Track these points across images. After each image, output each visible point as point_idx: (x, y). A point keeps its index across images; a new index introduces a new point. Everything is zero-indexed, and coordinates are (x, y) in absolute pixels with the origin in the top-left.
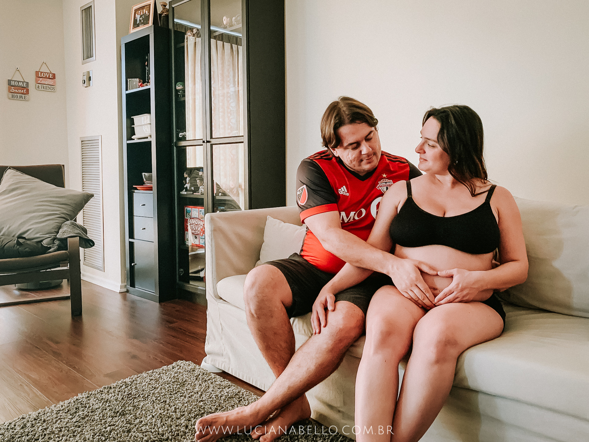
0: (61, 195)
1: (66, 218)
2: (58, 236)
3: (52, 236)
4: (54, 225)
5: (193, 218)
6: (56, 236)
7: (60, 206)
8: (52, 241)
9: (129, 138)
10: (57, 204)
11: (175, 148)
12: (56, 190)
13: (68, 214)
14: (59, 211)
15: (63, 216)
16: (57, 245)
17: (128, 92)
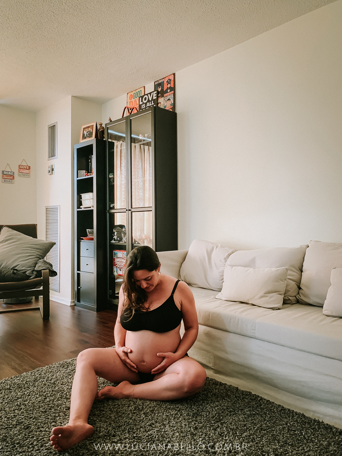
0: (37, 244)
1: (40, 257)
3: (32, 268)
4: (33, 262)
5: (118, 258)
6: (34, 269)
7: (36, 250)
8: (32, 272)
9: (79, 207)
10: (34, 249)
11: (108, 213)
12: (33, 240)
13: (40, 255)
14: (36, 253)
15: (38, 256)
16: (35, 275)
17: (78, 179)
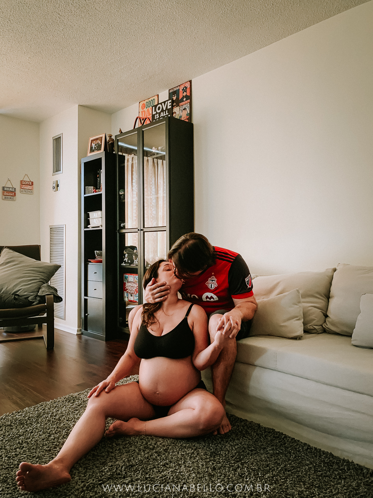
1: (44, 281)
2: (39, 294)
3: (35, 294)
4: (36, 287)
5: (129, 282)
6: (37, 294)
7: (39, 273)
8: (35, 297)
9: (86, 227)
10: (38, 272)
11: (118, 233)
12: (36, 263)
13: (43, 279)
14: (39, 277)
16: (38, 300)
17: (86, 195)
